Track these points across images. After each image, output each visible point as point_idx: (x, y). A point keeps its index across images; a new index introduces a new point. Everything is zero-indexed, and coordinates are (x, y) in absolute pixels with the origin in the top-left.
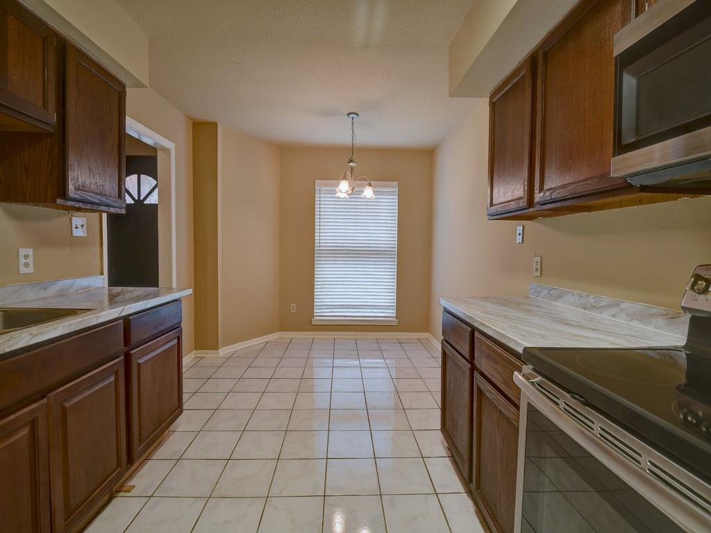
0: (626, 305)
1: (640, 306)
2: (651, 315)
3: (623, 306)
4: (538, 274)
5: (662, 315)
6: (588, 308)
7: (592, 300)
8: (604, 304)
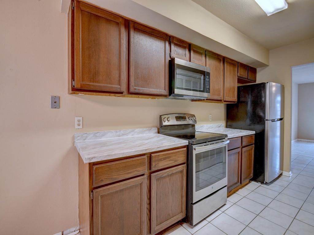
0: (137, 130)
1: (141, 129)
2: (145, 131)
3: (135, 131)
4: (81, 127)
5: (147, 130)
6: (121, 136)
7: (122, 132)
8: (128, 132)
